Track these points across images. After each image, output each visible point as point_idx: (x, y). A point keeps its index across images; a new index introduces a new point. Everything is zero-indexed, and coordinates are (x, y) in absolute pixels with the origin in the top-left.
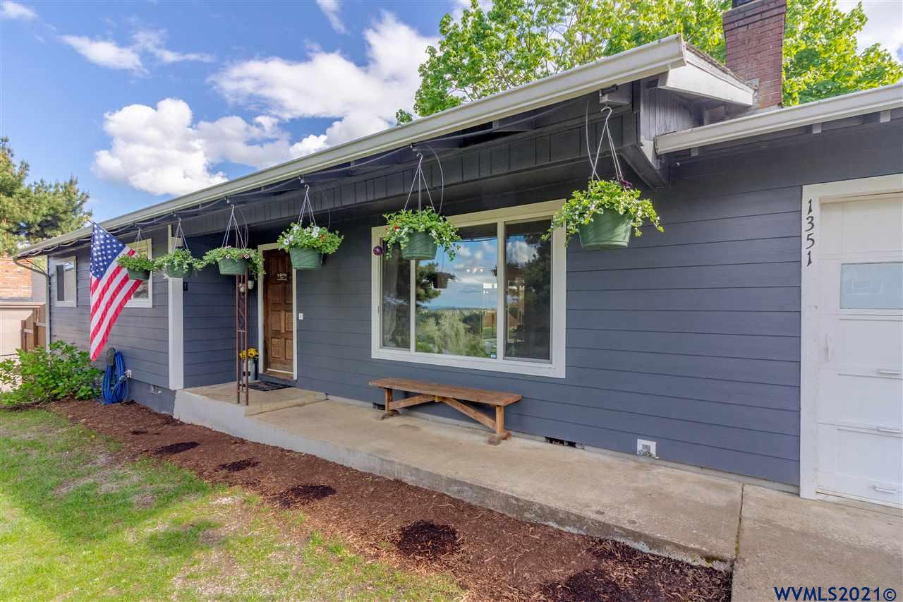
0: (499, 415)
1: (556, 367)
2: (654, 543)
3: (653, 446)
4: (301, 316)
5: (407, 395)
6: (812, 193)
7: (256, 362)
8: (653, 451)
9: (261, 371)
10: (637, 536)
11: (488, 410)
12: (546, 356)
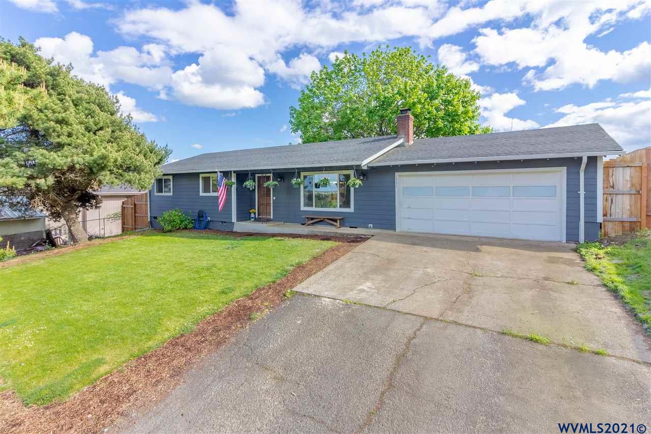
0: (338, 222)
1: (351, 210)
2: (365, 236)
3: (372, 225)
4: (274, 198)
5: (312, 219)
6: (397, 174)
7: (255, 213)
8: (372, 226)
9: (257, 217)
10: (362, 235)
11: (335, 221)
12: (349, 207)
